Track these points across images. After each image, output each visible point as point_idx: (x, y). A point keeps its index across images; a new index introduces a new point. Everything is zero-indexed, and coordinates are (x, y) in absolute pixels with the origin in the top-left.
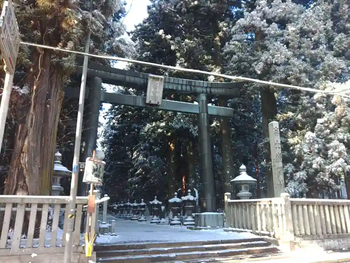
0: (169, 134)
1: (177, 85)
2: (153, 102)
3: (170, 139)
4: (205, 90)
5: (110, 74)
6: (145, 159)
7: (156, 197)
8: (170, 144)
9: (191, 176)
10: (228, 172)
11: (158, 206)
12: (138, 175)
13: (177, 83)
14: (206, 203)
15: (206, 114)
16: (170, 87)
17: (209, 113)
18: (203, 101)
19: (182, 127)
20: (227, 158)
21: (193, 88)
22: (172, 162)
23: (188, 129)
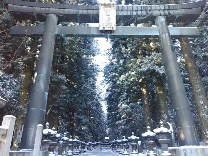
0: (140, 81)
1: (131, 11)
2: (106, 29)
3: (142, 85)
4: (162, 12)
5: (64, 11)
6: (127, 106)
7: (133, 133)
8: (143, 89)
9: (163, 112)
10: (202, 102)
11: (136, 141)
12: (123, 118)
13: (131, 9)
14: (184, 133)
15: (167, 34)
16: (125, 13)
17: (171, 34)
18: (162, 22)
19: (149, 69)
20: (198, 89)
21: (148, 11)
22: (146, 103)
23: (154, 70)
